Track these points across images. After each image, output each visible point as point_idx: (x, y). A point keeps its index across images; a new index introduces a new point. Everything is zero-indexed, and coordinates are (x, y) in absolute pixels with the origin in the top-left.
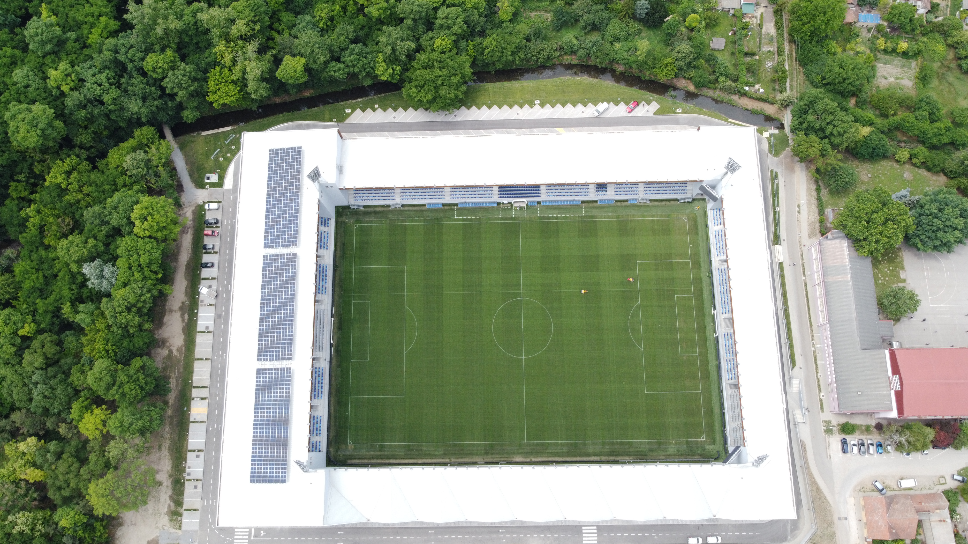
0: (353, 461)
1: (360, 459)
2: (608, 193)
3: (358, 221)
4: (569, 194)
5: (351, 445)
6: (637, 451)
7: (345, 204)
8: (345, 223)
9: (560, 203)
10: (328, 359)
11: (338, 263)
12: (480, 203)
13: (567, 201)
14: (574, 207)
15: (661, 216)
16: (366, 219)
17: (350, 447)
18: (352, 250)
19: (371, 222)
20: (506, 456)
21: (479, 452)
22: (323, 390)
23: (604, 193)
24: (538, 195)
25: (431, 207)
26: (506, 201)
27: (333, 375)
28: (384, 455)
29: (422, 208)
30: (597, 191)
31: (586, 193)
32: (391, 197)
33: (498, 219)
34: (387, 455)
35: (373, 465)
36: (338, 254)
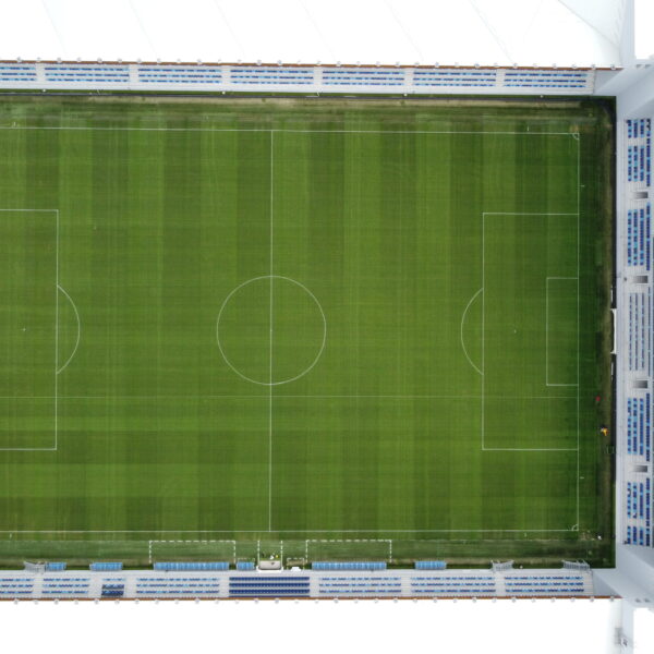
0: (571, 105)
1: (557, 109)
2: (101, 583)
3: (572, 538)
4: (175, 583)
5: (575, 131)
6: (80, 110)
7: (598, 572)
8: (597, 534)
9: (193, 564)
10: (619, 281)
11: (608, 458)
12: (344, 569)
13: (181, 569)
14: (168, 557)
15: (5, 536)
16: (557, 543)
17: (577, 129)
18: (582, 482)
19: (547, 536)
20: (308, 108)
21: (354, 116)
22: (627, 226)
23: (108, 584)
24: (234, 582)
25: (437, 563)
26: (296, 571)
27: (609, 254)
28: (517, 114)
29: (452, 561)
30: (123, 587)
31: (142, 583)
32: (513, 582)
33: (311, 537)
34: (511, 114)
35: (535, 98)
36: (607, 474)
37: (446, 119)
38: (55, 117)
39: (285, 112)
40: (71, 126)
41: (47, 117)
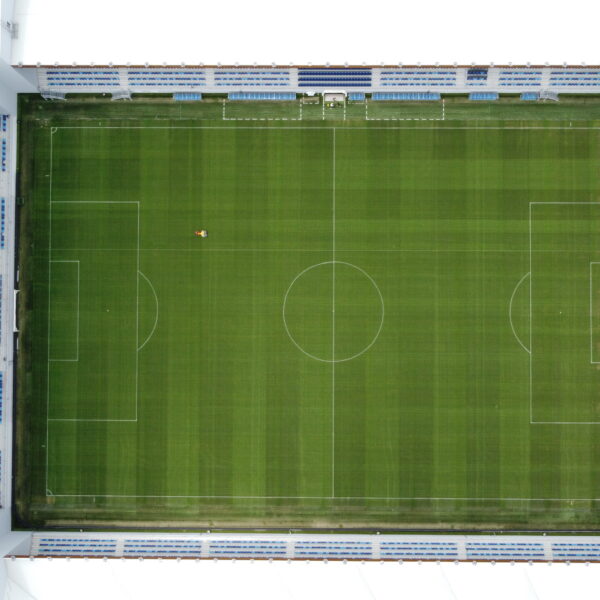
0: (54, 523)
1: (66, 519)
2: (488, 81)
3: (57, 121)
4: (421, 82)
5: (50, 497)
6: (511, 516)
7: (34, 90)
8: (34, 124)
9: (404, 98)
10: (10, 357)
11: (23, 194)
12: (267, 94)
13: (415, 94)
14: (428, 105)
15: (575, 124)
16: (71, 117)
17: (48, 500)
18: (48, 172)
19: (80, 123)
20: (300, 519)
21: (257, 512)
22: (2, 409)
23: (482, 81)
24: (367, 82)
25: (182, 99)
26: (311, 92)
27: (20, 382)
28: (104, 513)
29: (167, 100)
30: (469, 78)
31: (451, 82)
32: (112, 81)
33: (297, 123)
34: (110, 514)
35: (87, 529)
36: (24, 179)
37: (171, 509)
38: (534, 509)
39: (321, 516)
40: (520, 502)
41: (542, 509)
